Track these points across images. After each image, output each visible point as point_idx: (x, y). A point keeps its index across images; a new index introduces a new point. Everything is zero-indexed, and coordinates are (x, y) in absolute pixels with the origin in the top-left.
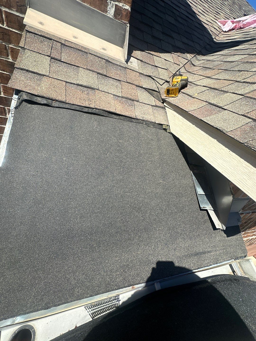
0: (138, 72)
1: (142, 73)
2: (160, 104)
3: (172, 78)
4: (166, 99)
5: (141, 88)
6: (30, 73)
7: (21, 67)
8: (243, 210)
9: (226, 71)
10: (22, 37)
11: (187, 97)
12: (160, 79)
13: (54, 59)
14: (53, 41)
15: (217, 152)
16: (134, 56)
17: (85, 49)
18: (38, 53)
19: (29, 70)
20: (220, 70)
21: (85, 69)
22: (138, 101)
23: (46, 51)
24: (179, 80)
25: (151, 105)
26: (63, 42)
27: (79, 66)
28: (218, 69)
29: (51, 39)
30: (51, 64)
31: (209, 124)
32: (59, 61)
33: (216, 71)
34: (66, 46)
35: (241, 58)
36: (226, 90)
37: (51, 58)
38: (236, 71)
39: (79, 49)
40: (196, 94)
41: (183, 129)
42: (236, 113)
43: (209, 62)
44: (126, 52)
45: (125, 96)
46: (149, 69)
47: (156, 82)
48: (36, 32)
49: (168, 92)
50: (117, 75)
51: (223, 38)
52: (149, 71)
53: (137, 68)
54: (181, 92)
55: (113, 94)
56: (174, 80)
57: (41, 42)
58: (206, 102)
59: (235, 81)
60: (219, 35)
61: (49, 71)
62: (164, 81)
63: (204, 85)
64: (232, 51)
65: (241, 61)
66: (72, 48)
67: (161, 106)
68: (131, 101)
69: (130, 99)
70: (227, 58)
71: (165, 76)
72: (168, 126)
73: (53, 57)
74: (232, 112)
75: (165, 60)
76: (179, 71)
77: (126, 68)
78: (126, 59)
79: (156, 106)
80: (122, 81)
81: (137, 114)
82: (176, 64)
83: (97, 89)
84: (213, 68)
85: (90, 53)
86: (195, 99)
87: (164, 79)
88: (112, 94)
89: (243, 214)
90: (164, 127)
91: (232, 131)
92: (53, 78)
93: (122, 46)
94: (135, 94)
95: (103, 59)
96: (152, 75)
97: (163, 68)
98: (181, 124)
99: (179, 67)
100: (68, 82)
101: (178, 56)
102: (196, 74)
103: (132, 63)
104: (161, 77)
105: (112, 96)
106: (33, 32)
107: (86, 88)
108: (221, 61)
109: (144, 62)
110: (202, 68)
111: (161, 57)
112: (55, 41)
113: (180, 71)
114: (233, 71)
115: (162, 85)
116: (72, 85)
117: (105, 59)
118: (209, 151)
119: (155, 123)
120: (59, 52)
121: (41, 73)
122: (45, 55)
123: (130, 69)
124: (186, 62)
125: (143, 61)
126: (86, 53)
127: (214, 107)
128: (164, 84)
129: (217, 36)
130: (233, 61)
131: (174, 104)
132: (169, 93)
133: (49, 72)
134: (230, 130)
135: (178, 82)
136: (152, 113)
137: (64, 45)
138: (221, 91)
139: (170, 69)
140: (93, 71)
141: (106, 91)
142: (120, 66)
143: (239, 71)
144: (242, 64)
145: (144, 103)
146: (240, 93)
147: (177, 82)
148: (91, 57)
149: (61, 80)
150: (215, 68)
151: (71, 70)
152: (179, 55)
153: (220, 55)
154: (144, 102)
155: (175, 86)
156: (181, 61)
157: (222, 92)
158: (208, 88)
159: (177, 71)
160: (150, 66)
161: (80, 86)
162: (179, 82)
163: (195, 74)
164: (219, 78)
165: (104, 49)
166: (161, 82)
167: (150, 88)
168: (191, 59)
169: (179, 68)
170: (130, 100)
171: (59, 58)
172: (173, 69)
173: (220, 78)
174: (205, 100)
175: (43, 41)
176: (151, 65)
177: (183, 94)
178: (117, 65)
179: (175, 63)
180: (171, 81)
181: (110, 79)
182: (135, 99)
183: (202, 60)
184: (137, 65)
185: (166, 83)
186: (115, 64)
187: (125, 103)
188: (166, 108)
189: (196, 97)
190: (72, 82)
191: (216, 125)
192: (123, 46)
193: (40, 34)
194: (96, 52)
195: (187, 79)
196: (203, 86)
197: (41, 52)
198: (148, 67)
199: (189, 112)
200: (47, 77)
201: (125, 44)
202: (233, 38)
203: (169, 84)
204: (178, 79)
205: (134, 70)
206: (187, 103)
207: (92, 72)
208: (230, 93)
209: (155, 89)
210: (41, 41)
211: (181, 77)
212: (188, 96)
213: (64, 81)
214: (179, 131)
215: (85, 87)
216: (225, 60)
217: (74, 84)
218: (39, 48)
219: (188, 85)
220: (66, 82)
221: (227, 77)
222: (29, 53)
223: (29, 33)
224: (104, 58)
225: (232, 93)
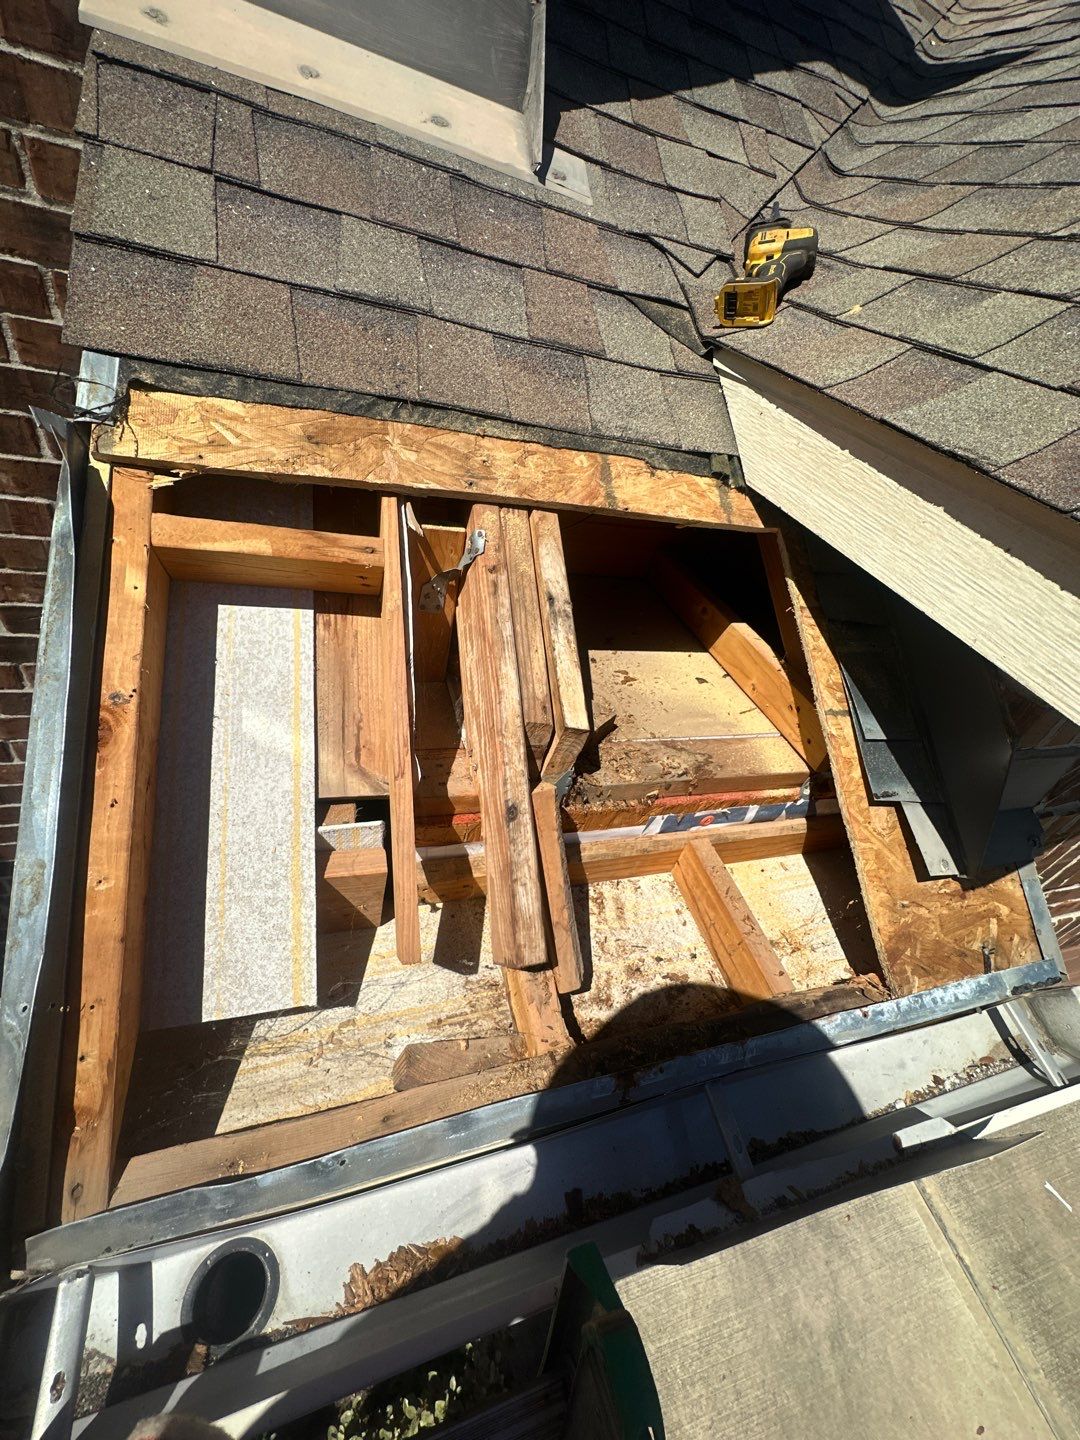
0: (591, 220)
1: (613, 222)
2: (693, 362)
3: (742, 239)
4: (721, 339)
5: (609, 295)
6: (139, 258)
7: (100, 231)
8: (1050, 798)
9: (990, 190)
10: (83, 88)
11: (815, 322)
12: (692, 246)
13: (229, 183)
14: (214, 95)
15: (952, 558)
16: (572, 147)
17: (358, 123)
18: (161, 158)
19: (134, 242)
20: (960, 187)
21: (365, 219)
22: (599, 356)
23: (191, 149)
24: (779, 245)
25: (659, 371)
26: (260, 100)
27: (339, 208)
28: (952, 184)
29: (205, 89)
30: (219, 209)
31: (921, 436)
32: (254, 190)
33: (941, 194)
34: (274, 115)
35: (1055, 124)
36: (991, 281)
37: (217, 179)
38: (1034, 185)
39: (333, 127)
40: (857, 309)
41: (801, 469)
42: (1035, 383)
43: (907, 152)
44: (536, 126)
45: (544, 337)
46: (641, 201)
47: (674, 262)
48: (139, 61)
49: (732, 305)
50: (505, 242)
51: (971, 26)
52: (639, 211)
53: (590, 202)
54: (787, 301)
55: (491, 332)
56: (757, 248)
57: (167, 105)
58: (901, 339)
59: (1028, 234)
60: (949, 14)
61: (214, 242)
62: (712, 256)
63: (889, 263)
64: (1016, 89)
65: (1057, 137)
66: (300, 123)
67: (699, 371)
68: (571, 357)
69: (567, 350)
70: (990, 127)
71: (711, 228)
72: (736, 459)
73: (225, 172)
74: (1017, 377)
75: (711, 154)
76: (771, 205)
77: (539, 205)
78: (540, 160)
79: (680, 373)
80: (528, 267)
81: (597, 416)
82: (759, 171)
83: (425, 313)
84: (926, 180)
85: (381, 146)
86: (851, 330)
87: (707, 245)
88: (487, 331)
89: (1050, 814)
90: (716, 468)
91: (1018, 461)
92: (234, 271)
93: (516, 104)
94: (586, 322)
95: (437, 167)
96: (655, 231)
97: (702, 193)
98: (793, 447)
99: (774, 185)
100: (301, 287)
101: (768, 132)
102: (850, 214)
103: (564, 179)
104: (693, 239)
105: (488, 339)
106: (126, 60)
107: (378, 310)
108: (965, 143)
109: (615, 171)
110: (873, 181)
111: (690, 144)
112: (226, 95)
113: (776, 204)
114: (1019, 186)
115: (702, 273)
116: (319, 299)
117: (446, 170)
118: (915, 557)
119: (678, 450)
120: (248, 147)
121: (185, 253)
122: (191, 167)
123: (560, 210)
124: (805, 159)
125: (614, 166)
126: (365, 144)
127: (937, 361)
128: (711, 269)
129: (944, 17)
130: (1022, 137)
131: (759, 357)
132: (734, 310)
133: (217, 244)
134: (1012, 460)
135: (772, 257)
136: (663, 407)
137: (267, 112)
138: (969, 285)
139: (735, 199)
140: (401, 229)
141: (462, 317)
142: (514, 197)
143: (1047, 185)
144: (1063, 153)
145: (627, 364)
146: (1053, 291)
147: (769, 257)
148: (386, 164)
149: (268, 279)
150: (934, 179)
151: (307, 227)
152: (769, 128)
153: (956, 113)
154: (626, 359)
155: (758, 274)
156: (780, 155)
157: (973, 292)
158: (908, 278)
159: (765, 206)
160: (646, 189)
161: (352, 299)
162: (776, 257)
163: (846, 215)
164: (955, 227)
165: (439, 121)
166: (697, 260)
167: (649, 293)
168: (823, 143)
169: (774, 189)
170: (567, 351)
171: (251, 178)
172: (747, 197)
173: (961, 227)
174: (897, 334)
175: (175, 102)
176: (648, 182)
177: (796, 311)
178: (502, 193)
179: (753, 168)
180: (739, 256)
181: (475, 260)
182: (586, 347)
183: (878, 143)
184: (586, 188)
185: (717, 264)
186: (492, 190)
187: (544, 372)
188: (724, 380)
189: (854, 322)
190: (318, 285)
191: (948, 440)
192: (523, 99)
193: (155, 67)
194: (407, 138)
195: (814, 239)
196: (886, 269)
197: (169, 152)
198: (635, 192)
199: (828, 391)
200: (211, 271)
201: (528, 91)
202: (1017, 26)
203: (732, 267)
204: (771, 244)
205: (578, 210)
206: (818, 349)
207: (395, 234)
208: (1009, 295)
209: (672, 298)
210: (164, 99)
211: (783, 232)
212: (819, 319)
213: (284, 283)
214: (782, 476)
215: (374, 303)
216: (984, 138)
217: (326, 293)
218: (159, 132)
219: (818, 269)
220: (294, 286)
221: (993, 219)
222: (123, 163)
223: (107, 66)
224: (440, 162)
225: (1019, 292)
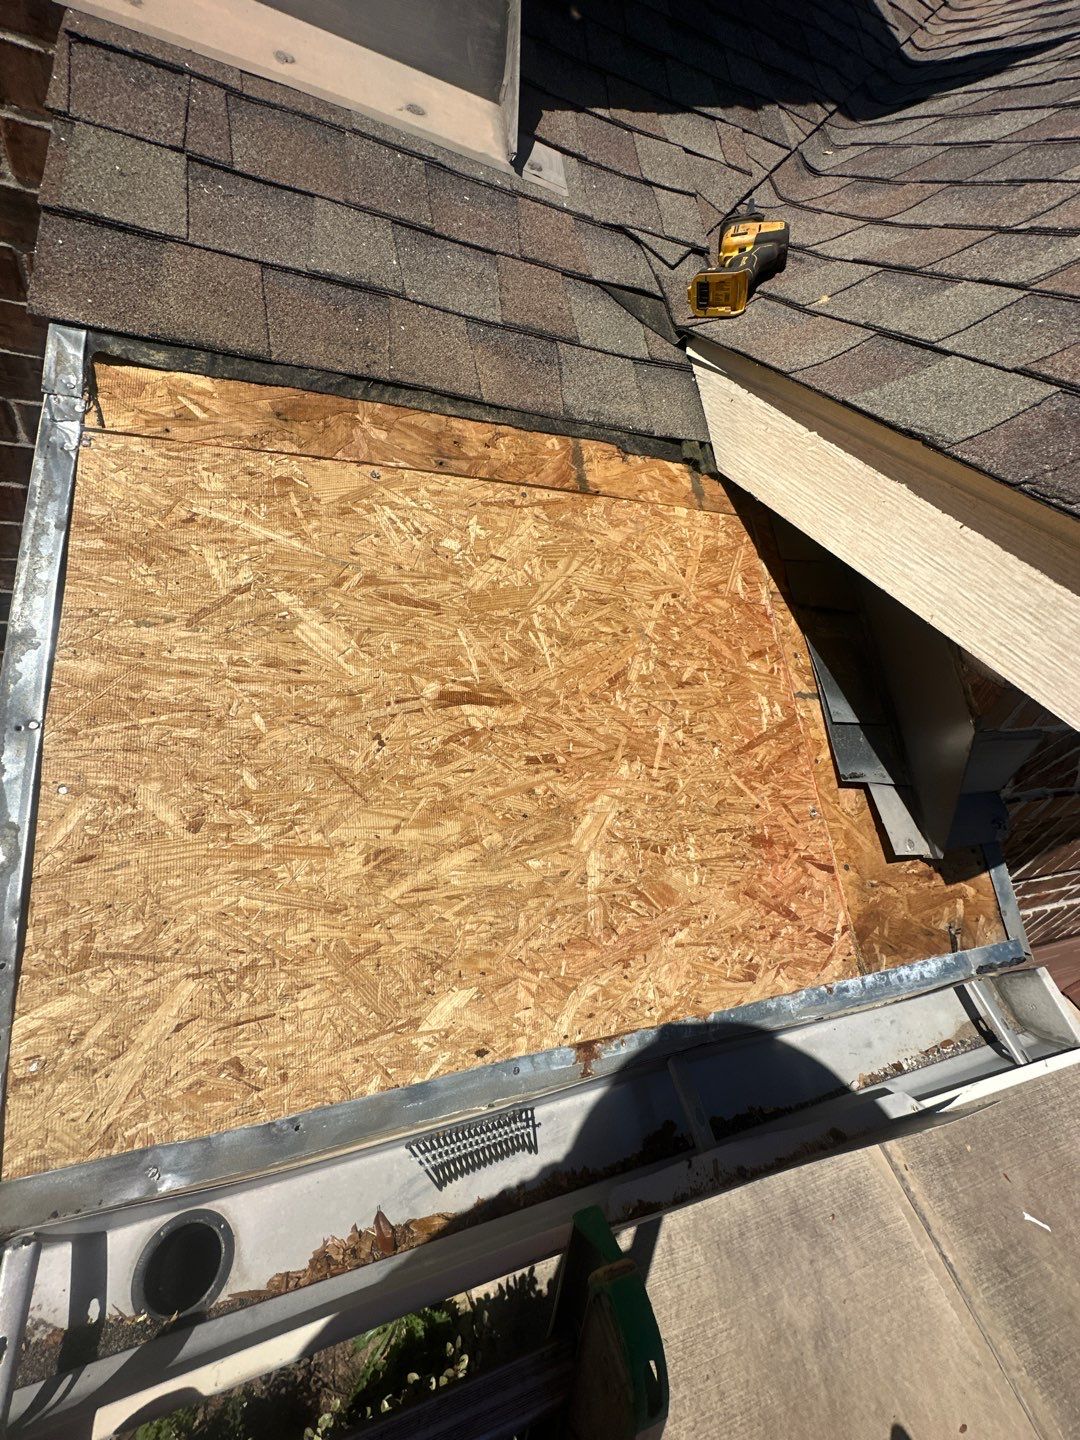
0: (567, 211)
1: (588, 213)
2: (667, 351)
3: (717, 232)
4: (694, 328)
5: (584, 284)
6: (108, 232)
7: (68, 205)
8: (1015, 783)
9: (957, 188)
10: (54, 66)
11: (785, 312)
12: (667, 238)
13: (202, 162)
14: (188, 77)
15: (909, 536)
16: (548, 139)
17: (333, 109)
18: (132, 136)
19: (103, 217)
20: (930, 185)
21: (339, 203)
22: (573, 342)
23: (163, 129)
24: (751, 237)
25: (632, 359)
26: (235, 83)
27: (312, 190)
28: (922, 182)
29: (178, 71)
30: (191, 188)
31: (880, 416)
32: (226, 170)
33: (912, 192)
34: (248, 98)
35: (1021, 126)
36: (953, 272)
37: (189, 158)
38: (999, 183)
39: (308, 112)
40: (825, 299)
41: (769, 454)
42: (991, 365)
43: (882, 152)
44: (512, 115)
45: (518, 322)
46: (617, 194)
47: (650, 254)
48: (111, 40)
49: (704, 295)
50: (479, 229)
51: (947, 36)
52: (616, 204)
53: (565, 193)
54: (759, 292)
55: (464, 316)
56: (730, 240)
57: (140, 85)
58: (866, 326)
59: (991, 228)
60: (926, 25)
61: (184, 219)
62: (684, 249)
63: (858, 255)
64: (983, 94)
65: (1023, 138)
66: (274, 107)
67: (673, 359)
68: (544, 342)
69: (541, 335)
70: (958, 130)
71: (685, 221)
72: (707, 446)
73: (197, 151)
74: (975, 360)
75: (687, 151)
76: (747, 201)
77: (515, 194)
78: (515, 150)
79: (653, 362)
80: (502, 254)
81: (570, 400)
82: (734, 168)
83: (397, 295)
84: (897, 179)
85: (356, 132)
86: (819, 318)
87: (682, 237)
88: (459, 315)
89: (1016, 800)
90: (687, 453)
91: (971, 438)
92: (204, 248)
93: (493, 94)
94: (560, 309)
95: (413, 154)
96: (629, 223)
97: (678, 187)
98: (763, 433)
99: (750, 183)
100: (272, 266)
101: (745, 131)
102: (823, 211)
103: (540, 169)
104: (670, 231)
105: (461, 324)
106: (98, 40)
107: (350, 291)
108: (935, 144)
109: (591, 164)
110: (847, 180)
111: (666, 141)
112: (199, 77)
113: (752, 201)
114: (986, 183)
115: (677, 265)
116: (291, 279)
117: (421, 157)
118: (876, 536)
119: (650, 436)
120: (222, 128)
121: (154, 229)
122: (163, 146)
123: (535, 200)
124: (781, 158)
125: (590, 158)
126: (340, 130)
127: (900, 347)
128: (686, 261)
129: (921, 27)
130: (989, 138)
131: (729, 345)
132: (707, 300)
133: (188, 222)
134: (965, 437)
135: (744, 249)
136: (636, 393)
137: (240, 95)
138: (934, 275)
139: (711, 194)
140: (375, 213)
141: (434, 301)
142: (490, 186)
143: (1011, 182)
144: (1028, 153)
145: (600, 351)
146: (1011, 280)
147: (742, 250)
148: (359, 149)
149: (239, 257)
150: (906, 178)
151: (280, 209)
152: (746, 127)
153: (929, 116)
154: (599, 346)
155: (731, 265)
156: (756, 153)
157: (936, 282)
158: (876, 269)
159: (741, 202)
160: (622, 182)
161: (324, 279)
162: (748, 249)
163: (820, 211)
164: (922, 222)
165: (413, 109)
166: (673, 253)
167: (624, 282)
168: (800, 143)
169: (750, 186)
170: (541, 337)
171: (224, 158)
172: (723, 192)
173: (928, 223)
174: (862, 322)
175: (148, 82)
176: (625, 176)
177: (767, 302)
178: (477, 181)
179: (729, 166)
180: (714, 249)
181: (449, 246)
182: (559, 333)
183: (853, 144)
184: (561, 180)
185: (692, 256)
186: (468, 178)
187: (516, 356)
188: (696, 368)
189: (822, 311)
190: (290, 264)
191: (906, 420)
192: (499, 90)
193: (128, 47)
194: (383, 125)
195: (785, 233)
196: (855, 261)
197: (141, 131)
198: (611, 184)
199: (792, 375)
200: (181, 248)
201: (505, 82)
202: (990, 36)
203: (707, 260)
204: (744, 237)
205: (554, 201)
206: (786, 337)
207: (369, 218)
208: (970, 284)
209: (646, 287)
210: (136, 78)
211: (754, 226)
212: (788, 309)
213: (255, 261)
214: (751, 461)
215: (347, 284)
216: (952, 139)
217: (298, 273)
218: (131, 111)
219: (789, 262)
220: (264, 265)
221: (959, 215)
222: (94, 139)
223: (80, 45)
224: (415, 149)
225: (981, 281)
